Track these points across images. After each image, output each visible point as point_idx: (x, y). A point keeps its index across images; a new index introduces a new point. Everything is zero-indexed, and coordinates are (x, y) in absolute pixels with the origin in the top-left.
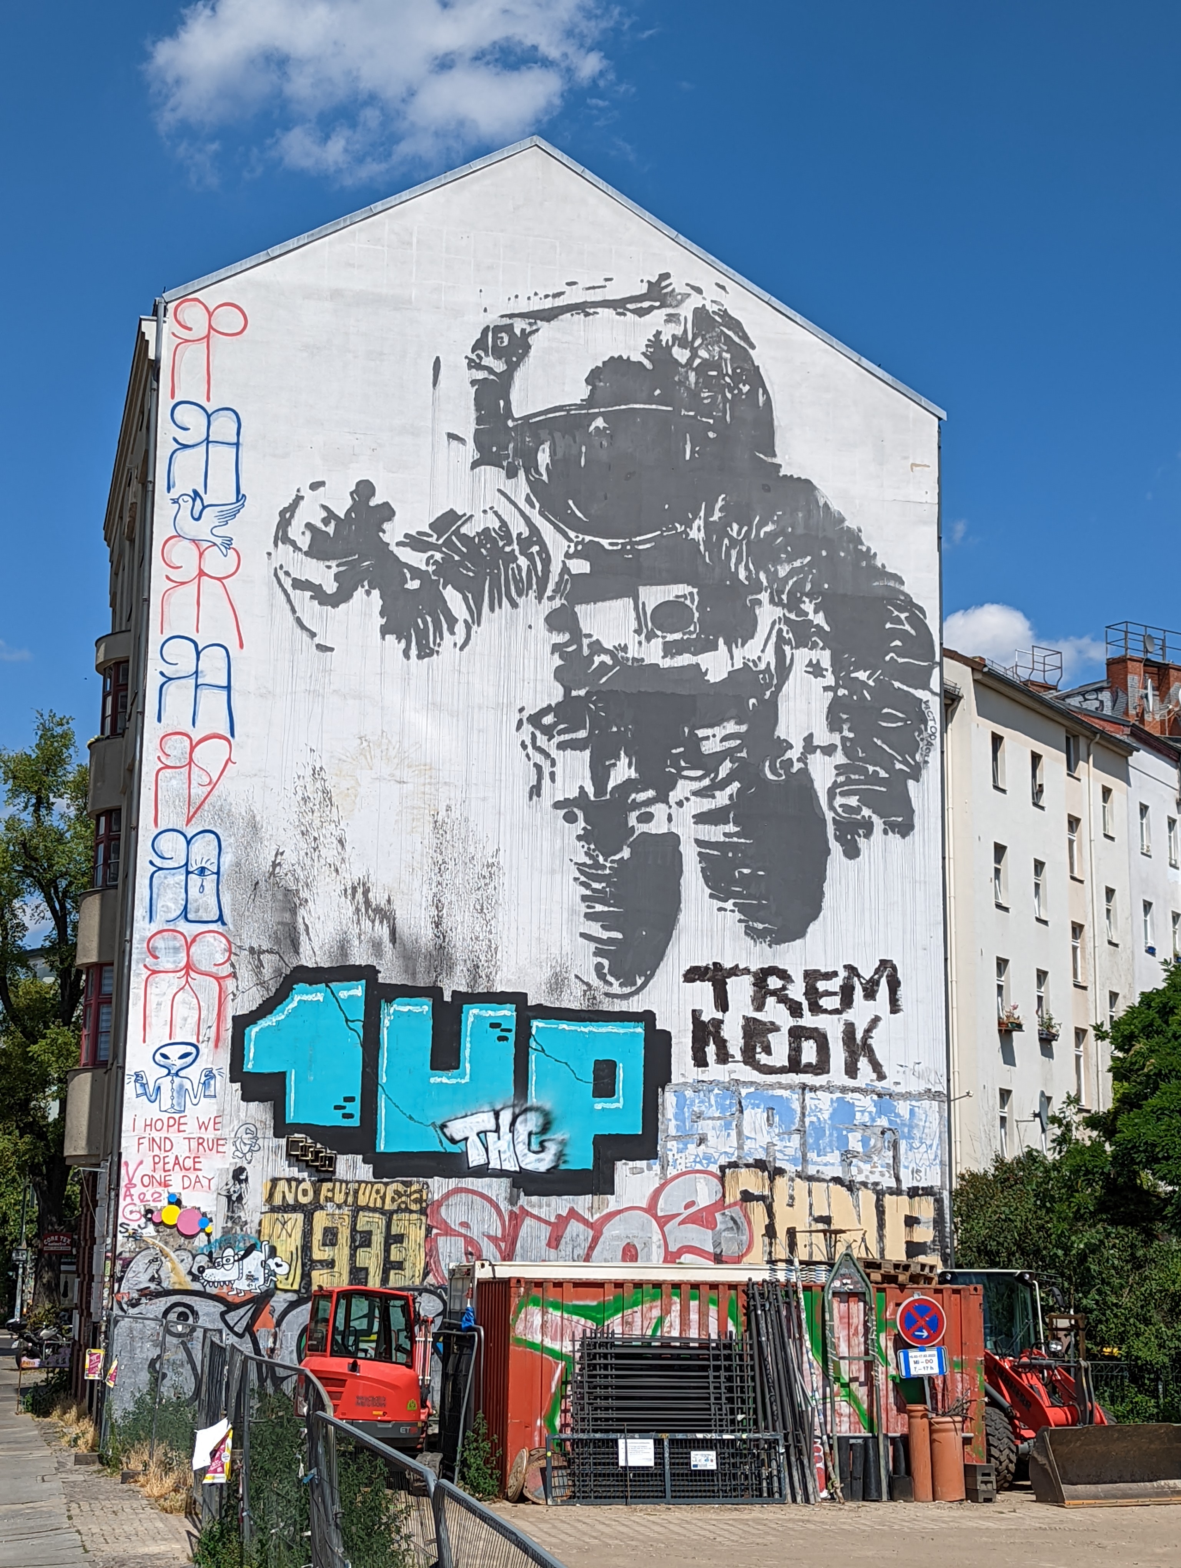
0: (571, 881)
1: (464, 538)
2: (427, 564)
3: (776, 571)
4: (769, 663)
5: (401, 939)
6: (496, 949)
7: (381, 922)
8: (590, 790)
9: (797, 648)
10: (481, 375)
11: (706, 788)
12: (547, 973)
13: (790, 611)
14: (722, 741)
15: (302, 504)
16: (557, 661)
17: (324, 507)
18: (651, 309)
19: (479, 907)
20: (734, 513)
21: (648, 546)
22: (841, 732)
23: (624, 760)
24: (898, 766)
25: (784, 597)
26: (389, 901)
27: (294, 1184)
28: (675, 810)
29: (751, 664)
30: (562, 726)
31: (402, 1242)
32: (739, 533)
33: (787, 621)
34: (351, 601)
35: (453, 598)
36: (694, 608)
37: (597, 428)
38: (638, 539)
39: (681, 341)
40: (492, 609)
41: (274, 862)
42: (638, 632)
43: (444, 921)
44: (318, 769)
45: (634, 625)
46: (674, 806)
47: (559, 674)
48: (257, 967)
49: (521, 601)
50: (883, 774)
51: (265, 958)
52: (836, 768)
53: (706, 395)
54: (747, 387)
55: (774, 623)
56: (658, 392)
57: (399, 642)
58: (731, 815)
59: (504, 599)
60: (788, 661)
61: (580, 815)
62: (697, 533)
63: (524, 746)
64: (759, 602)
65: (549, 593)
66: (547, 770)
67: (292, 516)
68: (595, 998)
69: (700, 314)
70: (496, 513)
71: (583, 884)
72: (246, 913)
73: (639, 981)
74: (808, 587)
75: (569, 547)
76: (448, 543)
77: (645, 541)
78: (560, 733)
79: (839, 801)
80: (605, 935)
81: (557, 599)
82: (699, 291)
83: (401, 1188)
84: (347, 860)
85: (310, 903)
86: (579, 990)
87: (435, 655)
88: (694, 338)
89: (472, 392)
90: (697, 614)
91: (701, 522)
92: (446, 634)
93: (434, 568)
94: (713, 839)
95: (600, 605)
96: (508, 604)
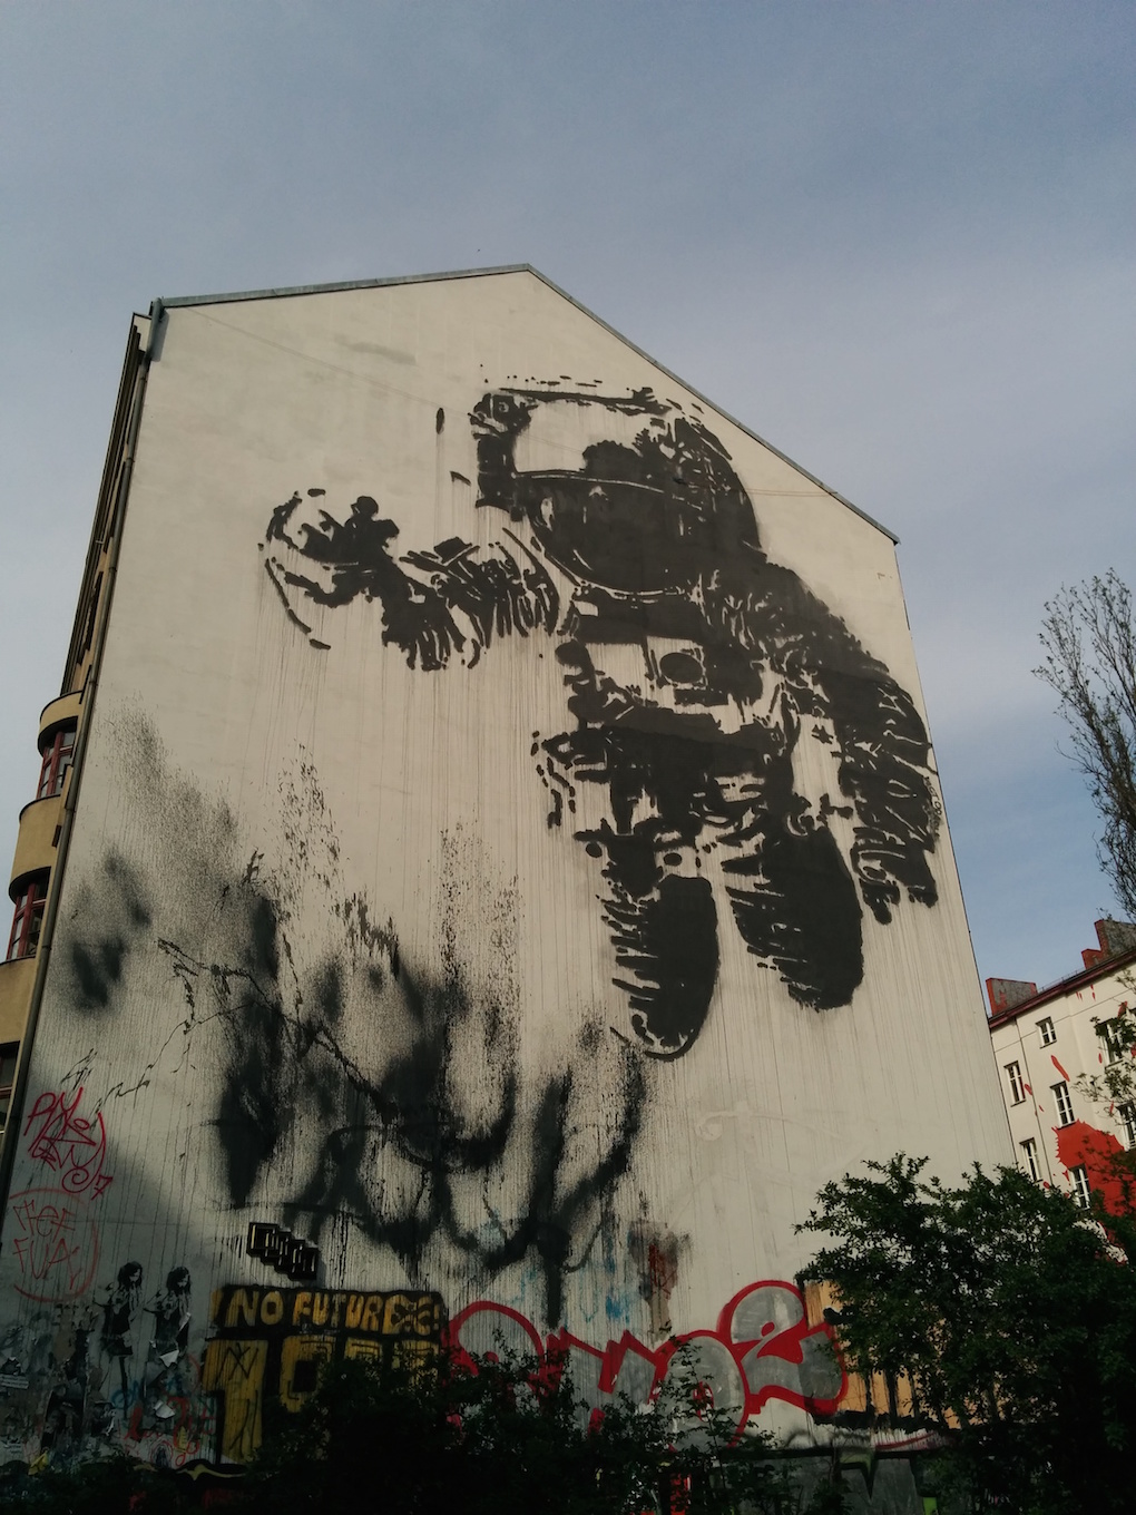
1: (471, 565)
2: (433, 582)
3: (774, 643)
4: (777, 724)
5: (404, 969)
6: (518, 990)
7: (381, 948)
8: (613, 824)
9: (802, 713)
10: (483, 431)
11: (731, 835)
12: (579, 1024)
13: (791, 680)
14: (741, 791)
15: (300, 506)
16: (570, 692)
17: (323, 513)
18: (636, 412)
19: (497, 941)
20: (727, 586)
21: (652, 601)
22: (855, 797)
23: (645, 800)
24: (913, 836)
25: (784, 666)
26: (390, 925)
27: (256, 1295)
28: (702, 854)
29: (761, 722)
30: (580, 756)
32: (736, 604)
33: (790, 688)
34: (350, 605)
35: (460, 618)
36: (701, 663)
37: (596, 494)
38: (642, 593)
39: (667, 440)
40: (501, 634)
41: (250, 866)
42: (649, 676)
43: (457, 952)
44: (308, 767)
45: (644, 670)
46: (701, 851)
47: (573, 705)
48: (221, 991)
49: (531, 631)
50: (899, 841)
51: (232, 981)
52: (855, 830)
53: (693, 486)
54: (728, 488)
55: (777, 688)
56: (649, 476)
58: (761, 867)
59: (513, 627)
60: (795, 724)
61: (605, 850)
62: (696, 597)
63: (540, 770)
64: (762, 668)
65: (558, 627)
66: (566, 798)
67: (288, 515)
68: (634, 1057)
69: (680, 423)
70: (502, 548)
71: (611, 924)
72: (211, 924)
73: (683, 1041)
74: (805, 661)
75: (576, 589)
76: (454, 566)
77: (650, 596)
78: (578, 762)
79: (863, 863)
80: (641, 984)
81: (567, 635)
82: (679, 407)
83: (404, 1303)
84: (340, 872)
85: (293, 918)
86: (615, 1046)
87: (442, 669)
88: (678, 442)
89: (475, 443)
90: (704, 669)
91: (700, 590)
92: (453, 650)
93: (440, 587)
94: (745, 890)
95: (610, 646)
96: (518, 632)
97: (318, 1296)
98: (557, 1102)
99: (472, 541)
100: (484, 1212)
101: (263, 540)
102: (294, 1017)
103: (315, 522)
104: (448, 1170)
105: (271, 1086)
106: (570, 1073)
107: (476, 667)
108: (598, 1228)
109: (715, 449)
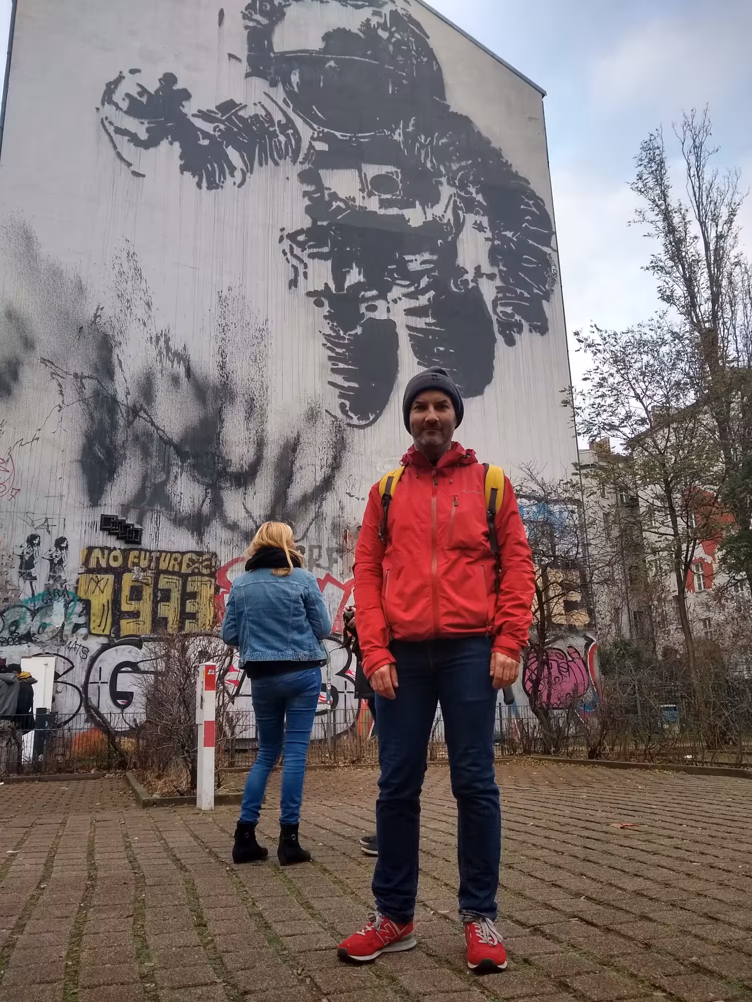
0: (321, 345)
1: (241, 119)
2: (215, 130)
3: (450, 166)
4: (449, 220)
5: (194, 375)
6: (267, 388)
7: (179, 363)
8: (332, 286)
9: (467, 213)
10: (251, 24)
11: (412, 293)
12: (305, 408)
13: (461, 191)
14: (421, 264)
16: (307, 202)
17: (140, 85)
18: (362, 6)
19: (253, 358)
20: (420, 128)
21: (367, 140)
22: (498, 266)
23: (355, 270)
24: (536, 291)
25: (457, 182)
26: (185, 349)
27: (106, 552)
28: (391, 305)
29: (438, 219)
30: (312, 243)
31: (195, 598)
32: (425, 141)
33: (460, 196)
34: (159, 147)
35: (233, 154)
36: (399, 181)
37: (330, 66)
38: (360, 135)
39: (384, 26)
40: (261, 164)
41: (95, 314)
42: (362, 190)
43: (227, 365)
44: (131, 253)
45: (359, 186)
46: (391, 303)
47: (308, 210)
48: (80, 388)
49: (281, 162)
50: (526, 295)
51: (86, 382)
52: (497, 288)
53: (400, 59)
54: (425, 59)
55: (451, 196)
56: (369, 52)
57: (194, 177)
58: (430, 312)
59: (269, 159)
60: (462, 220)
61: (326, 303)
62: (398, 136)
63: (284, 253)
64: (441, 183)
65: (300, 159)
66: (301, 270)
67: (116, 87)
68: (340, 427)
69: (394, 13)
70: (263, 106)
71: (329, 348)
72: (73, 349)
73: (372, 418)
74: (471, 178)
75: (314, 133)
76: (229, 119)
77: (365, 137)
78: (310, 247)
79: (500, 309)
80: (346, 384)
81: (306, 164)
83: (194, 557)
84: (152, 318)
85: (123, 345)
86: (328, 420)
87: (220, 189)
88: (391, 27)
89: (246, 32)
90: (401, 185)
91: (401, 131)
92: (228, 176)
93: (219, 133)
94: (419, 326)
95: (335, 171)
96: (272, 163)
97: (143, 553)
98: (290, 452)
99: (242, 102)
100: (243, 510)
101: (99, 105)
102: (125, 402)
103: (134, 91)
104: (220, 488)
105: (111, 442)
106: (299, 436)
107: (243, 187)
108: (313, 520)
109: (418, 32)
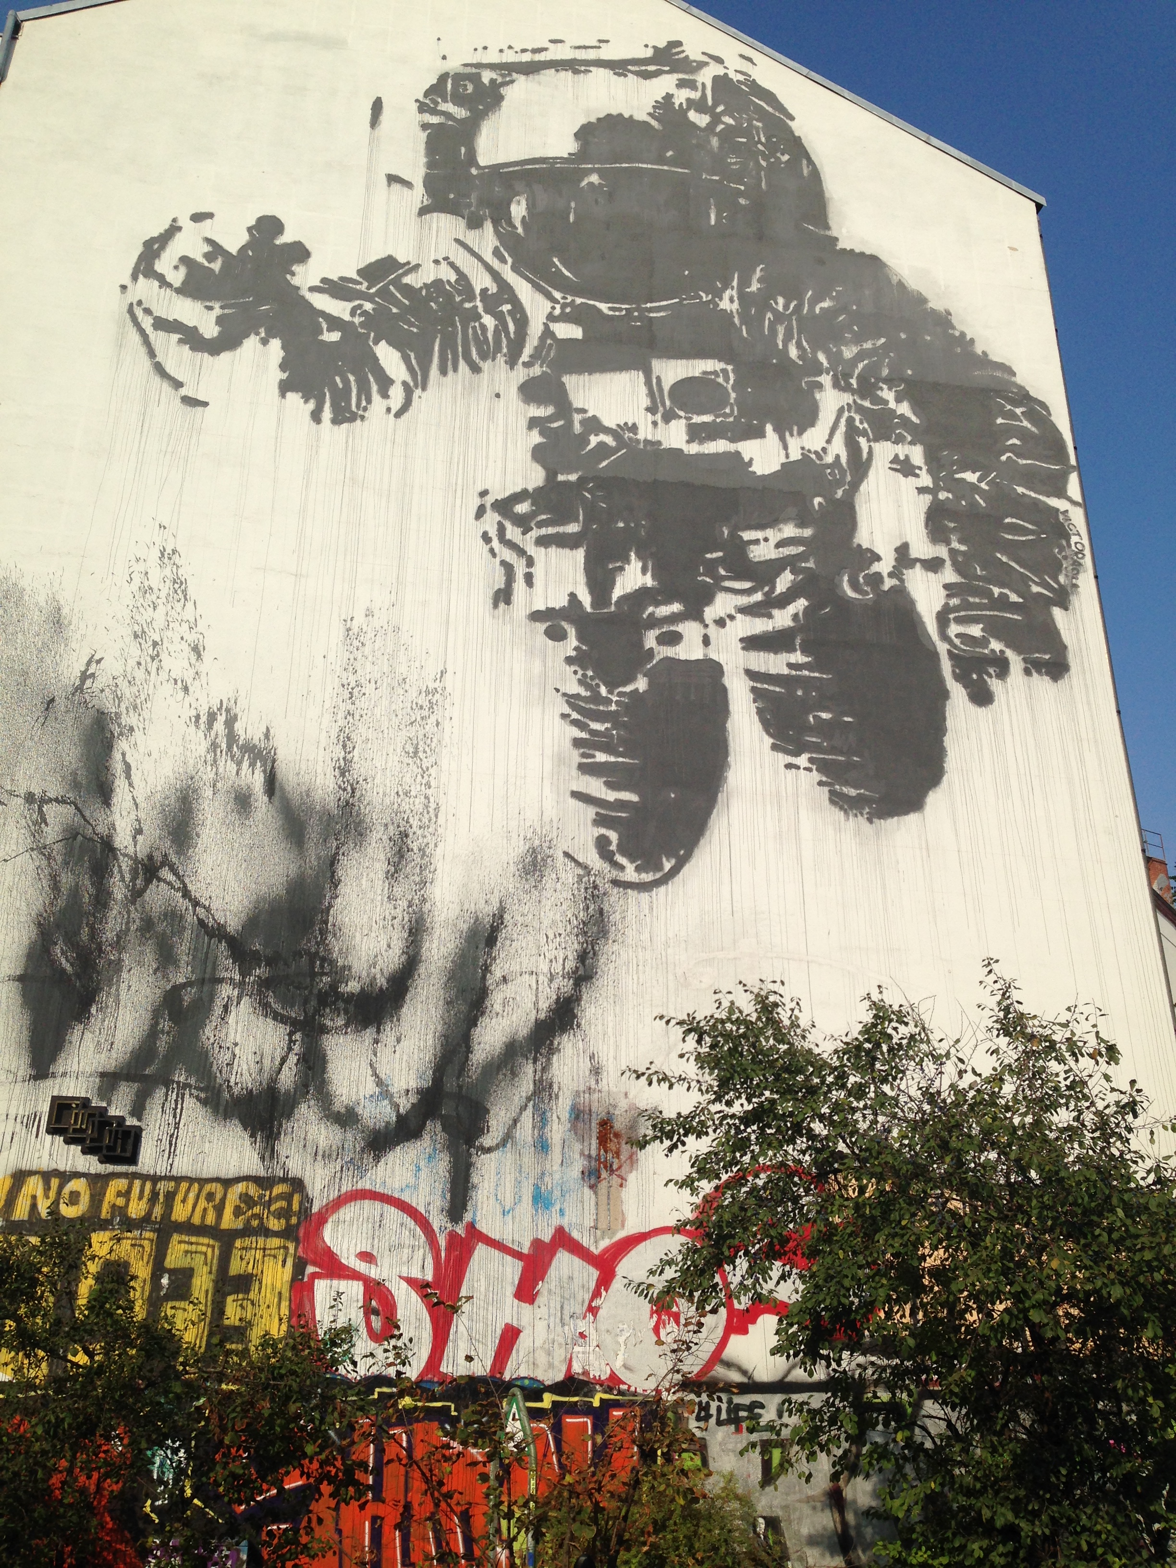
0: (557, 718)
1: (408, 290)
2: (353, 313)
3: (840, 353)
4: (838, 457)
5: (282, 789)
6: (437, 809)
7: (252, 765)
8: (586, 599)
9: (876, 440)
10: (435, 120)
11: (758, 604)
12: (519, 848)
13: (863, 398)
14: (777, 546)
15: (179, 236)
16: (536, 438)
17: (209, 241)
18: (656, 74)
19: (411, 750)
20: (775, 285)
21: (662, 314)
22: (948, 542)
23: (635, 564)
24: (1035, 589)
25: (854, 381)
26: (267, 735)
27: (55, 1183)
28: (712, 631)
29: (813, 456)
30: (544, 517)
31: (247, 1291)
32: (786, 307)
33: (860, 409)
34: (239, 350)
35: (388, 356)
36: (729, 387)
37: (591, 184)
38: (649, 305)
39: (700, 106)
40: (444, 372)
41: (83, 673)
42: (652, 410)
43: (355, 766)
45: (645, 402)
46: (712, 626)
47: (538, 454)
48: (35, 823)
49: (486, 366)
50: (1014, 598)
51: (51, 810)
52: (946, 587)
53: (733, 160)
54: (786, 157)
55: (841, 411)
56: (670, 154)
57: (306, 402)
58: (798, 642)
59: (461, 362)
60: (865, 455)
61: (572, 632)
62: (728, 303)
63: (486, 538)
64: (820, 386)
65: (525, 357)
66: (520, 570)
67: (163, 247)
68: (595, 887)
69: (721, 82)
70: (452, 265)
71: (575, 723)
72: (29, 743)
73: (667, 865)
74: (885, 372)
75: (553, 308)
76: (384, 293)
77: (658, 309)
78: (540, 525)
79: (954, 629)
80: (611, 796)
81: (537, 366)
82: (719, 60)
83: (253, 1190)
84: (203, 676)
85: (137, 734)
86: (569, 874)
87: (358, 422)
88: (715, 105)
89: (423, 136)
90: (733, 395)
91: (734, 293)
92: (376, 397)
93: (362, 319)
94: (773, 671)
95: (597, 377)
96: (467, 369)
98: (482, 946)
99: (410, 259)
100: (371, 1080)
101: (127, 280)
102: (131, 850)
103: (197, 252)
104: (324, 1030)
105: (94, 934)
106: (502, 910)
107: (406, 416)
108: (529, 1099)
109: (770, 109)
